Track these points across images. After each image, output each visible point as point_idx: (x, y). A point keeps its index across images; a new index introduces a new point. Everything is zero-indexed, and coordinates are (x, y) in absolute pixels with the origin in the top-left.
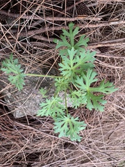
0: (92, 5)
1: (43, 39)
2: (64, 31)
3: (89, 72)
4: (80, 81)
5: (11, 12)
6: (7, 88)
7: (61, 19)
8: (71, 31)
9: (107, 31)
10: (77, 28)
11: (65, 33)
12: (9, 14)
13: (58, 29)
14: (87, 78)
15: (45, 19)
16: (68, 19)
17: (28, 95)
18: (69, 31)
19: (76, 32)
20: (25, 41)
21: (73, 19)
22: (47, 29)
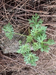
0: (45, 7)
1: (23, 19)
2: (33, 16)
3: (44, 34)
4: (39, 38)
5: (11, 5)
6: (2, 39)
7: (32, 11)
8: (36, 17)
9: (50, 19)
10: (39, 16)
11: (33, 17)
12: (10, 6)
13: (30, 15)
14: (42, 37)
15: (25, 10)
16: (35, 11)
17: (12, 43)
18: (35, 17)
19: (38, 17)
20: (15, 19)
21: (37, 12)
22: (26, 14)
